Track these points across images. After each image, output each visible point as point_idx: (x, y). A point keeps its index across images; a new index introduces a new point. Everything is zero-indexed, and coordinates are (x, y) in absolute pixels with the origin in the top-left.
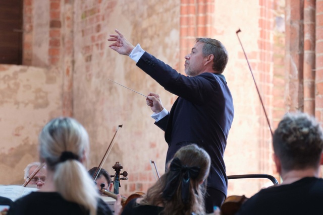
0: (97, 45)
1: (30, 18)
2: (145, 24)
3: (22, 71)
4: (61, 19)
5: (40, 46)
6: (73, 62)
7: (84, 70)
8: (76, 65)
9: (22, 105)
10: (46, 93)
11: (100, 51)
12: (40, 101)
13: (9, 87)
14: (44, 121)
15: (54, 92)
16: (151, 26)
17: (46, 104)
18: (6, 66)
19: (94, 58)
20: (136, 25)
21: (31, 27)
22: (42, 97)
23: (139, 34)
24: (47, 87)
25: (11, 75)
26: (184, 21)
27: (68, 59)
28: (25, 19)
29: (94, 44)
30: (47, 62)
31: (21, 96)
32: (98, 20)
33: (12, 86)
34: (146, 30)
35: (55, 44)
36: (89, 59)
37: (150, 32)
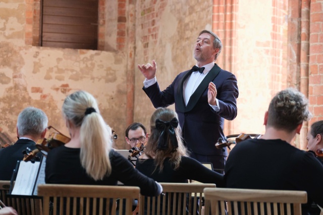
0: (152, 35)
1: (103, 15)
2: (187, 20)
3: (97, 54)
4: (126, 16)
5: (110, 35)
6: (135, 48)
7: (143, 54)
8: (137, 50)
9: (96, 80)
10: (115, 71)
11: (154, 40)
12: (110, 77)
13: (87, 66)
14: (113, 92)
15: (121, 70)
16: (192, 21)
17: (115, 79)
18: (84, 51)
19: (149, 45)
20: (180, 21)
21: (104, 21)
22: (111, 74)
23: (183, 27)
24: (115, 67)
25: (89, 58)
26: (216, 18)
27: (131, 45)
28: (100, 16)
29: (150, 34)
30: (115, 48)
31: (96, 73)
32: (153, 17)
33: (89, 66)
34: (187, 24)
35: (121, 34)
36: (146, 46)
37: (191, 26)
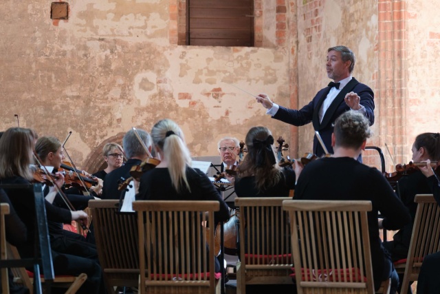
0: (316, 27)
1: (260, 4)
2: (352, 10)
3: (252, 51)
4: (286, 5)
5: (269, 29)
6: (297, 42)
7: (306, 49)
8: (299, 45)
9: (253, 82)
10: (275, 70)
11: (318, 33)
12: (269, 77)
13: (242, 66)
14: (274, 95)
15: (281, 69)
16: (357, 11)
17: (275, 80)
18: (238, 48)
19: (313, 39)
20: (345, 10)
21: (261, 12)
22: (271, 74)
23: (348, 18)
24: (275, 65)
25: (244, 56)
26: (382, 8)
27: (293, 39)
28: (256, 6)
29: (313, 26)
30: (275, 43)
31: (252, 73)
32: (316, 6)
33: (245, 65)
34: (352, 15)
35: (281, 27)
36: (309, 40)
37: (356, 17)
